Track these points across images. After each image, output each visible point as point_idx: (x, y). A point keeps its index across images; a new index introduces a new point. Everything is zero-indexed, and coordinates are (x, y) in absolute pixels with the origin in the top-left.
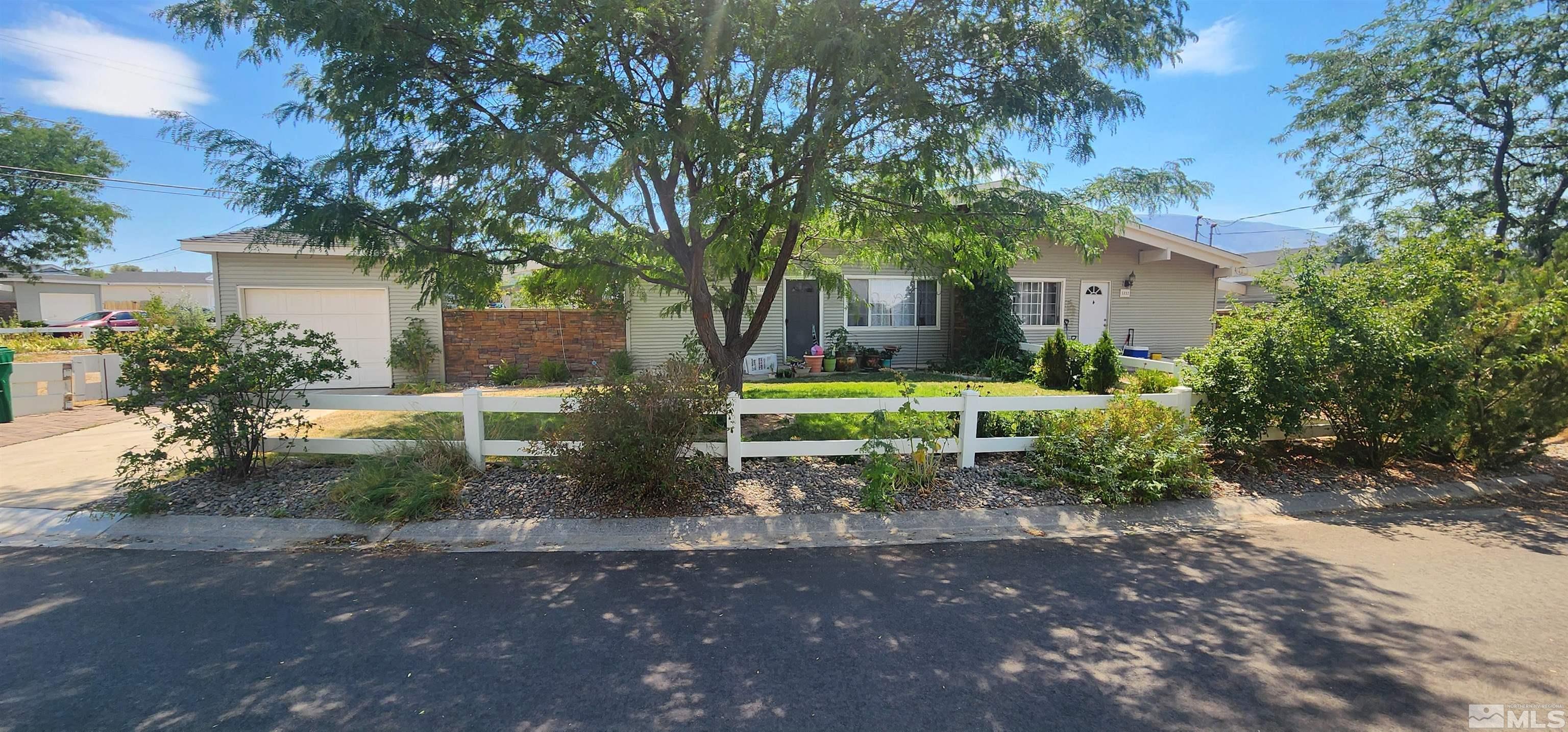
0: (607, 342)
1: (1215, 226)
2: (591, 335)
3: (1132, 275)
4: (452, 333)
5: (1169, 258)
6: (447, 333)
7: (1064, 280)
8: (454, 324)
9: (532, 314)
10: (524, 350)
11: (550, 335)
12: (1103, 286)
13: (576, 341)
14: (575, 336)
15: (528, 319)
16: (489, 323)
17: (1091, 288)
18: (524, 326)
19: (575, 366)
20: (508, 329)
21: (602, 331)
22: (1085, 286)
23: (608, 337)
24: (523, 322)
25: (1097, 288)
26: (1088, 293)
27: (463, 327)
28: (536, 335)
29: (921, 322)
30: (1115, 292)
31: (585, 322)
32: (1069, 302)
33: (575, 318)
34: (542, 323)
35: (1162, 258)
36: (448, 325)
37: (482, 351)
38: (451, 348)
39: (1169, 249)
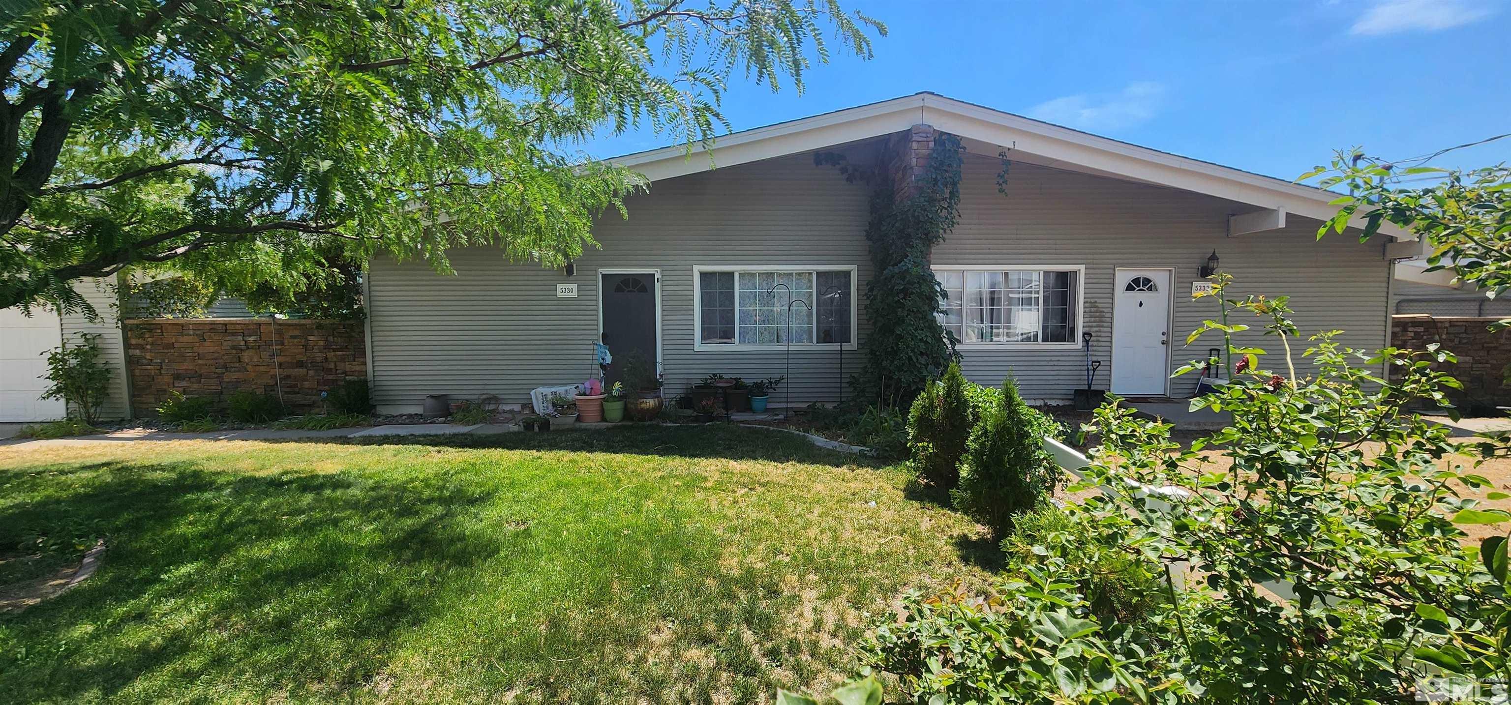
0: (340, 366)
1: (1388, 168)
2: (319, 356)
3: (1214, 257)
4: (137, 352)
5: (1282, 224)
6: (131, 352)
7: (1082, 268)
8: (140, 341)
9: (238, 327)
10: (233, 376)
11: (265, 355)
12: (1159, 277)
13: (300, 364)
14: (299, 357)
15: (234, 334)
16: (186, 339)
17: (1136, 281)
18: (230, 344)
19: (298, 398)
20: (209, 347)
21: (334, 350)
22: (1123, 277)
23: (343, 359)
24: (227, 338)
25: (1147, 281)
26: (1130, 288)
27: (152, 344)
28: (246, 356)
29: (825, 336)
30: (1182, 288)
31: (311, 338)
32: (1092, 307)
33: (297, 333)
34: (251, 339)
35: (1266, 226)
36: (133, 341)
37: (178, 377)
38: (137, 372)
39: (1283, 209)
